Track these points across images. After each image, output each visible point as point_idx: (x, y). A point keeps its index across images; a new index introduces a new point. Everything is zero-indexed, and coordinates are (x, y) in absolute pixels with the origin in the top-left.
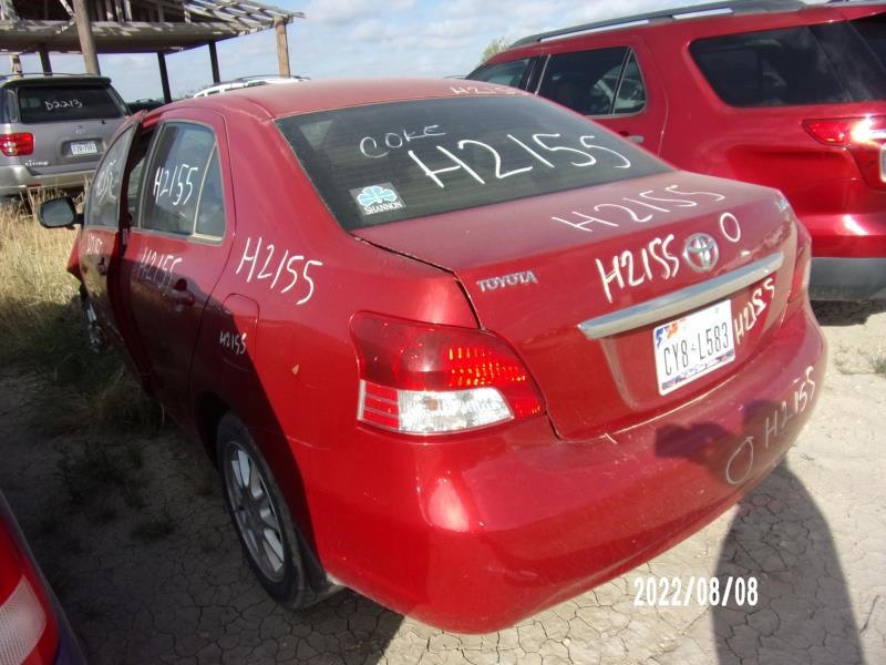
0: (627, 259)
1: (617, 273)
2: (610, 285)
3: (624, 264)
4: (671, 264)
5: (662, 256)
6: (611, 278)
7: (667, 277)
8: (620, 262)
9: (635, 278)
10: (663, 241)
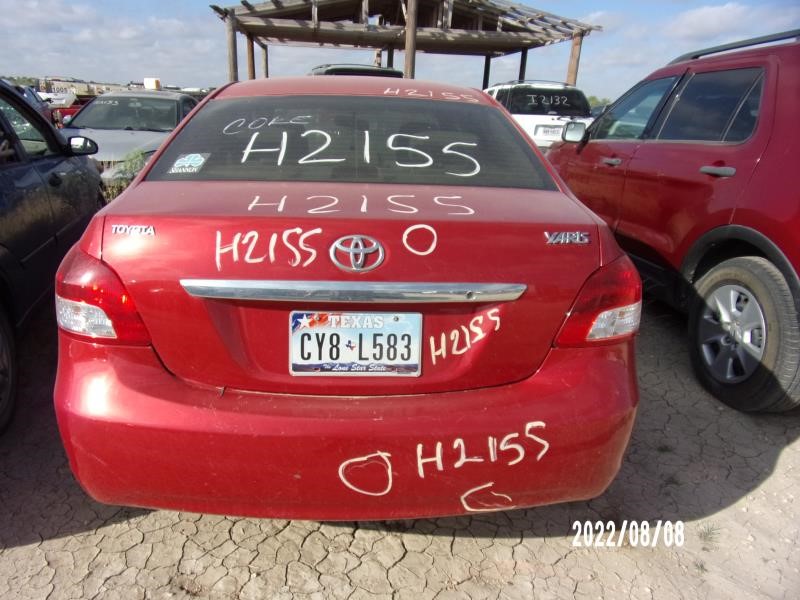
0: (251, 239)
1: (235, 247)
2: (223, 256)
3: (245, 241)
4: (305, 255)
5: (296, 245)
6: (226, 250)
7: (295, 265)
8: (242, 239)
9: (253, 256)
10: (304, 232)
